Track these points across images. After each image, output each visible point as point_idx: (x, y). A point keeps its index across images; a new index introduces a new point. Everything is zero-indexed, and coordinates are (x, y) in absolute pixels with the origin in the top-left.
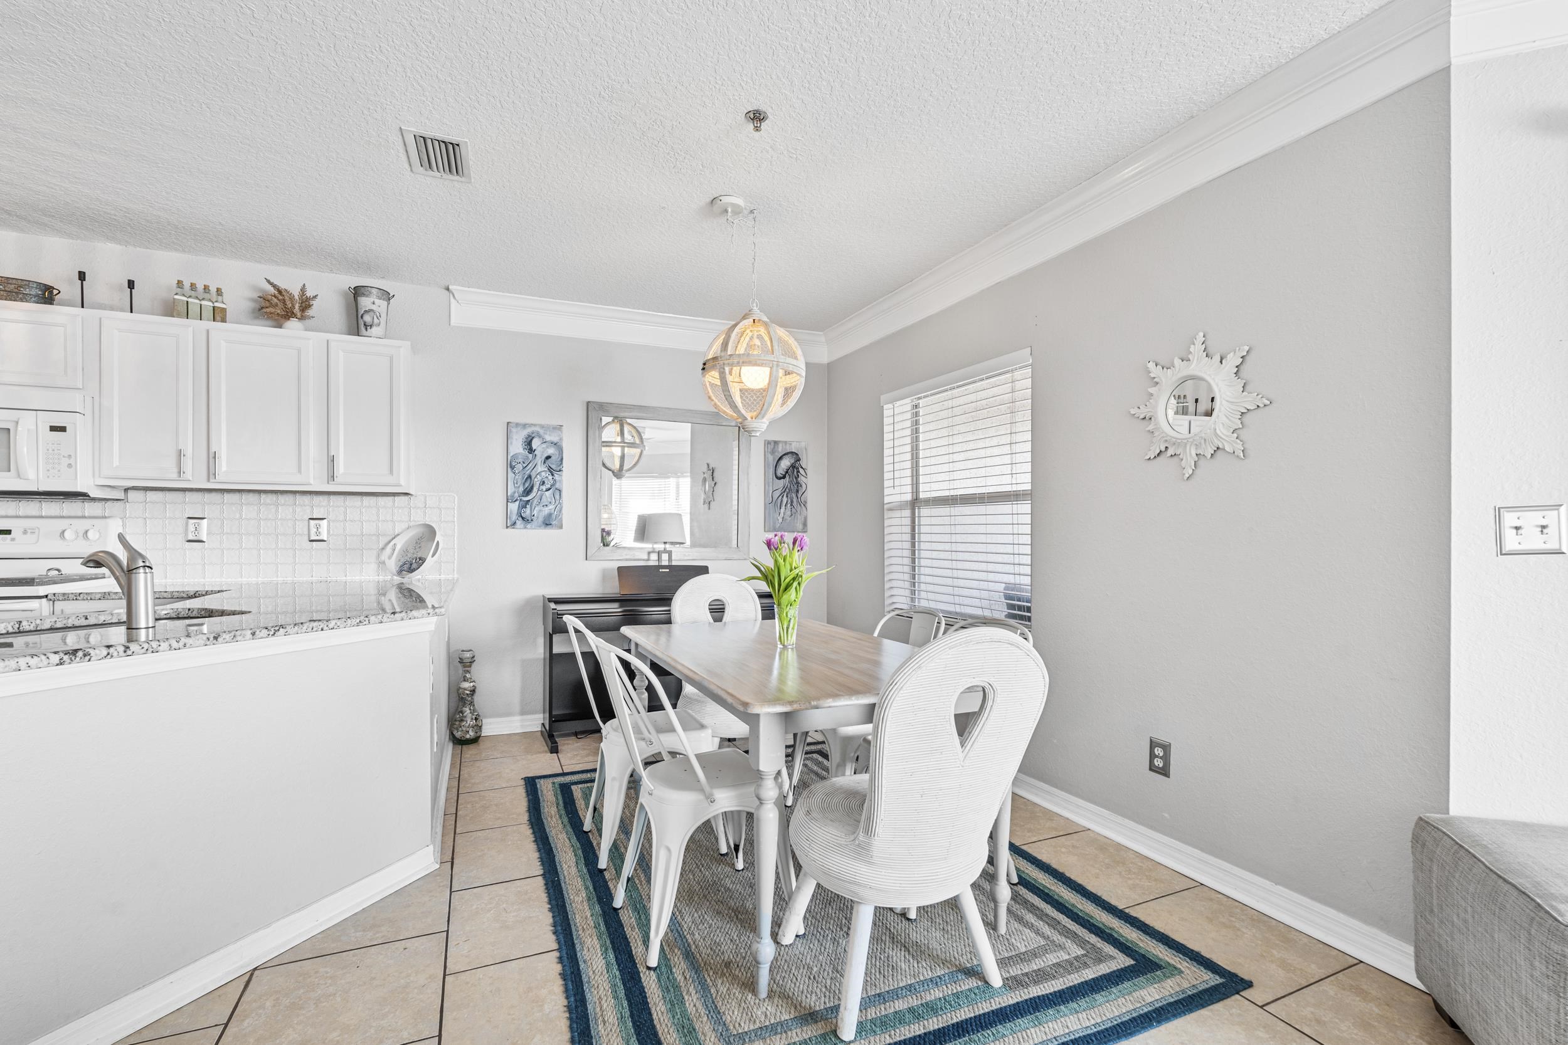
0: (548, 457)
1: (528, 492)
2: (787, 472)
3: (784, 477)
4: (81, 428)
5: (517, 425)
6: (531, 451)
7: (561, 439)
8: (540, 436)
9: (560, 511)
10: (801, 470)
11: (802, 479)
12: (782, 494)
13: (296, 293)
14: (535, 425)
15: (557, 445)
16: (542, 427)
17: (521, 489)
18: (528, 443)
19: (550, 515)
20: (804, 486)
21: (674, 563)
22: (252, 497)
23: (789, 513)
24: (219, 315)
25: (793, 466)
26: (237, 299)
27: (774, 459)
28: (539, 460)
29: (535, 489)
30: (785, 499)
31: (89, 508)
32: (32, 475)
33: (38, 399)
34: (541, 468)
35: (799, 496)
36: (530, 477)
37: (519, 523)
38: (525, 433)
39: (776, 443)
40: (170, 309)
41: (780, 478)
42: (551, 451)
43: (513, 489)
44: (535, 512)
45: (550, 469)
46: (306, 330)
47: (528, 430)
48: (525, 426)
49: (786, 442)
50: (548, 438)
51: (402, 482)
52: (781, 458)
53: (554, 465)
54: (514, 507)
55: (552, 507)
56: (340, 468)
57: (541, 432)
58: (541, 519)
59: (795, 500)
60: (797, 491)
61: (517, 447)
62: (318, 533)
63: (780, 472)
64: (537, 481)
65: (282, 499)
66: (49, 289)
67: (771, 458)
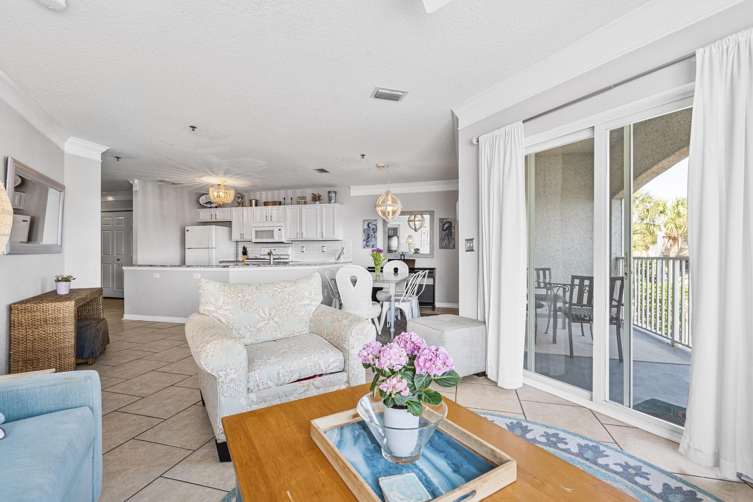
0: (373, 229)
1: (368, 238)
2: (447, 229)
3: (446, 230)
4: (283, 229)
5: (366, 220)
6: (369, 227)
7: (377, 223)
8: (371, 223)
9: (377, 242)
10: (452, 227)
11: (453, 231)
12: (445, 236)
13: (317, 195)
14: (370, 220)
15: (376, 225)
16: (372, 220)
17: (367, 238)
18: (368, 225)
19: (374, 244)
20: (453, 233)
21: (405, 258)
22: (312, 242)
23: (448, 242)
24: (305, 203)
25: (449, 226)
26: (309, 198)
27: (442, 224)
28: (371, 230)
29: (370, 238)
30: (446, 238)
31: (284, 245)
32: (276, 239)
33: (277, 224)
34: (371, 232)
35: (452, 236)
36: (369, 234)
37: (366, 247)
38: (367, 222)
39: (443, 219)
40: (298, 203)
41: (444, 231)
42: (374, 227)
43: (365, 238)
44: (370, 244)
45: (374, 232)
46: (320, 204)
47: (368, 222)
48: (367, 220)
49: (446, 219)
50: (373, 223)
51: (336, 238)
52: (445, 224)
53: (375, 230)
54: (365, 242)
55: (374, 242)
56: (324, 235)
57: (372, 222)
58: (371, 246)
59: (450, 238)
60: (451, 235)
61: (366, 227)
62: (324, 250)
63: (444, 228)
64: (370, 235)
65: (317, 242)
66: (280, 202)
67: (441, 224)
